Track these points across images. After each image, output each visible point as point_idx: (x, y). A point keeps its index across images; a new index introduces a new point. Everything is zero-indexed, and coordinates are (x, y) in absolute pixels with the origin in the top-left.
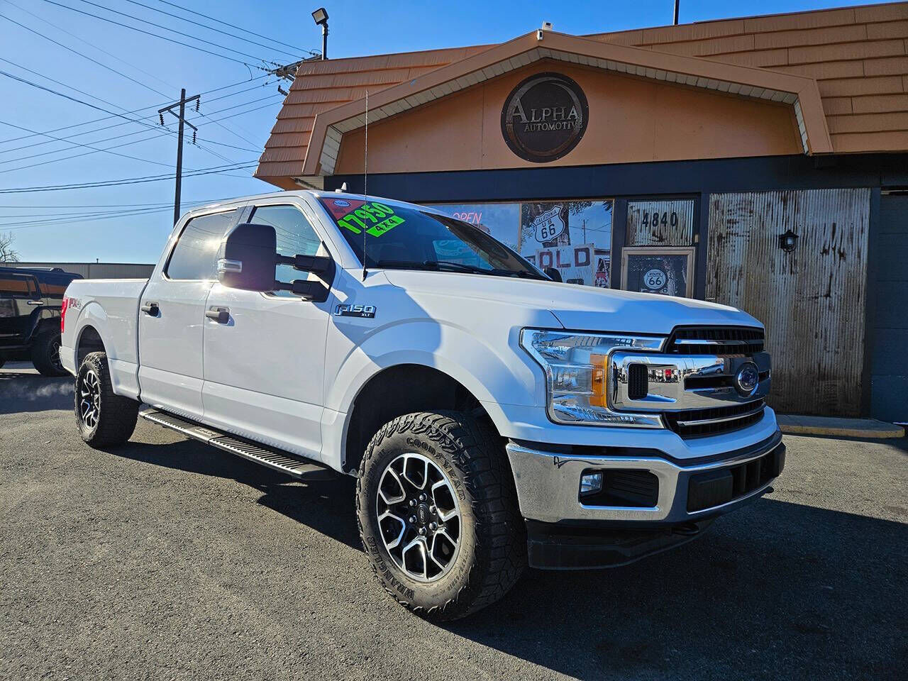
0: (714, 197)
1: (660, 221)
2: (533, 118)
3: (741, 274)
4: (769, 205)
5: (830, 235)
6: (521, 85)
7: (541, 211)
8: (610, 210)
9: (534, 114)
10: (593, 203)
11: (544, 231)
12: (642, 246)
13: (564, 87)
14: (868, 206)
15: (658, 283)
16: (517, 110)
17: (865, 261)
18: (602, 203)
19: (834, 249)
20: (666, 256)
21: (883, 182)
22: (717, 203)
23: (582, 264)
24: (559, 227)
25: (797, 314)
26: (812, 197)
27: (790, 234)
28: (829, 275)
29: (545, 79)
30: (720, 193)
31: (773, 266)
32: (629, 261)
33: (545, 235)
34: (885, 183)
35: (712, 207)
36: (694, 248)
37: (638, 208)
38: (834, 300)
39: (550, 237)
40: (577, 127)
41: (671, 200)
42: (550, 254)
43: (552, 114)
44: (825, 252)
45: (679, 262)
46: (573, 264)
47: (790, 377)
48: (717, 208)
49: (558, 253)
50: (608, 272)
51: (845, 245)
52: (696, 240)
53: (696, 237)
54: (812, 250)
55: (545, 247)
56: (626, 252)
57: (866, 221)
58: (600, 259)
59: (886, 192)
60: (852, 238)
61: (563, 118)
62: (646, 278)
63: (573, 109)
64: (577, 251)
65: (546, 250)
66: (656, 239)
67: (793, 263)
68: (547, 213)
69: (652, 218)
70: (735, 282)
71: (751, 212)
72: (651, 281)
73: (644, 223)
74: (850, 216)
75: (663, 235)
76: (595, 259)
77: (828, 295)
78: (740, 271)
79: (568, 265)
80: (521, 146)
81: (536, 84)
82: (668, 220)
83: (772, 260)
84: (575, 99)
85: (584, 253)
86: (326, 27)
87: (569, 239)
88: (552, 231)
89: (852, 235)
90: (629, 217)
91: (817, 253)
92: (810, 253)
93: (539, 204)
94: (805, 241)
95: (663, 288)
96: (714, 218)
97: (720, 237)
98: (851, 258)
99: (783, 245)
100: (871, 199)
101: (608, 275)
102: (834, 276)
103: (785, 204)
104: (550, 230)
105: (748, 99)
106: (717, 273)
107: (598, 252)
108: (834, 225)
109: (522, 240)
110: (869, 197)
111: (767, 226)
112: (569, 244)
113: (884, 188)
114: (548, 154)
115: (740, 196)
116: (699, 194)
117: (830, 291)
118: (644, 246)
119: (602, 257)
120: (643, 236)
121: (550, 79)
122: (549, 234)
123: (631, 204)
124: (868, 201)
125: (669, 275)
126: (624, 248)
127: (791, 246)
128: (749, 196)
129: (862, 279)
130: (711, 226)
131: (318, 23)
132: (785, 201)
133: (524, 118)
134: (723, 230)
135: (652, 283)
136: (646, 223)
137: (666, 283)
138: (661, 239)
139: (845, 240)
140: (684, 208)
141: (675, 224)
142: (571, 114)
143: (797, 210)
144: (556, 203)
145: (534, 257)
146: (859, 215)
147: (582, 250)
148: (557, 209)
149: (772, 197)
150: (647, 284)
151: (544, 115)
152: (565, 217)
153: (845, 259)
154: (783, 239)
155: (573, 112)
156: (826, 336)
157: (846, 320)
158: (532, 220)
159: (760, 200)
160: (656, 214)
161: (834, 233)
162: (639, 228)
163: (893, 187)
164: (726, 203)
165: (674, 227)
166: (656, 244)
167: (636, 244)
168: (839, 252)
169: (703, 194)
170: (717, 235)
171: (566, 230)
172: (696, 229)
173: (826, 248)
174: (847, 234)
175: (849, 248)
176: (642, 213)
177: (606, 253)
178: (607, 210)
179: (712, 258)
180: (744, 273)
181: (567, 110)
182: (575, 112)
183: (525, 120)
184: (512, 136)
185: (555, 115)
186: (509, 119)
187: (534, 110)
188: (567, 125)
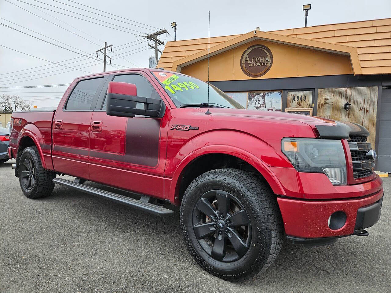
0: (320, 90)
1: (299, 99)
2: (252, 62)
4: (340, 93)
5: (363, 104)
6: (248, 49)
7: (255, 95)
9: (252, 60)
10: (274, 92)
11: (256, 102)
13: (264, 50)
14: (377, 93)
16: (246, 58)
17: (376, 113)
18: (278, 92)
19: (364, 109)
20: (302, 112)
21: (383, 84)
22: (321, 92)
24: (262, 100)
26: (356, 90)
27: (348, 104)
29: (257, 47)
30: (322, 88)
31: (342, 115)
33: (256, 104)
35: (319, 93)
36: (312, 109)
37: (291, 94)
39: (258, 105)
40: (269, 64)
41: (304, 91)
43: (259, 60)
44: (361, 110)
48: (321, 94)
51: (368, 107)
52: (313, 106)
53: (313, 104)
54: (356, 109)
55: (256, 108)
57: (377, 99)
59: (384, 88)
60: (371, 105)
61: (263, 61)
64: (268, 110)
66: (298, 105)
67: (349, 114)
68: (257, 96)
69: (297, 98)
71: (333, 95)
73: (293, 99)
74: (370, 97)
75: (301, 104)
78: (329, 117)
80: (248, 72)
81: (253, 48)
82: (303, 98)
83: (341, 113)
84: (268, 54)
86: (175, 28)
87: (265, 106)
88: (259, 103)
90: (288, 97)
91: (358, 110)
92: (355, 111)
93: (254, 93)
94: (353, 106)
96: (320, 99)
97: (322, 105)
98: (371, 112)
99: (345, 108)
100: (378, 91)
102: (364, 119)
107: (276, 110)
108: (364, 100)
109: (248, 106)
110: (377, 90)
111: (340, 100)
113: (383, 86)
114: (258, 74)
115: (330, 90)
116: (314, 89)
118: (294, 108)
120: (293, 104)
121: (259, 47)
122: (258, 104)
123: (289, 92)
124: (377, 91)
126: (286, 109)
127: (348, 108)
128: (333, 89)
129: (375, 120)
130: (319, 100)
131: (173, 27)
132: (346, 91)
134: (323, 102)
136: (295, 99)
138: (300, 106)
139: (368, 105)
140: (309, 94)
141: (305, 100)
142: (266, 60)
143: (351, 95)
144: (260, 92)
146: (374, 97)
147: (270, 109)
148: (261, 94)
149: (341, 90)
151: (256, 60)
152: (264, 97)
153: (368, 113)
154: (345, 105)
158: (252, 99)
159: (337, 91)
160: (298, 96)
161: (364, 103)
162: (291, 101)
163: (386, 86)
164: (324, 93)
165: (305, 101)
166: (298, 107)
167: (291, 107)
168: (366, 110)
169: (315, 89)
170: (321, 104)
171: (264, 102)
172: (313, 102)
173: (361, 108)
174: (369, 103)
175: (370, 109)
176: (293, 96)
177: (279, 110)
178: (280, 95)
179: (319, 112)
180: (331, 118)
181: (265, 58)
182: (268, 59)
183: (249, 62)
184: (244, 68)
185: (260, 60)
186: (243, 62)
187: (252, 58)
188: (265, 64)
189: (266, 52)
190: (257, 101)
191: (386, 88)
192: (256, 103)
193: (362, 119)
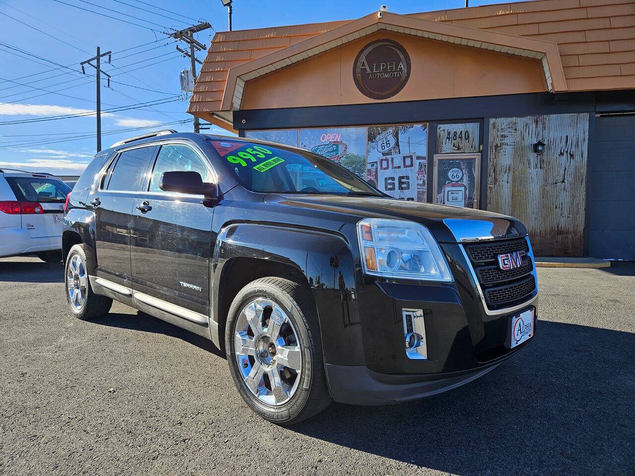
0: (492, 121)
1: (458, 137)
2: (374, 70)
3: (509, 170)
4: (526, 125)
5: (564, 143)
6: (366, 47)
7: (380, 132)
8: (426, 130)
9: (375, 67)
10: (414, 125)
11: (383, 145)
12: (447, 153)
13: (394, 49)
14: (588, 124)
15: (457, 177)
16: (363, 65)
17: (586, 159)
18: (420, 125)
19: (567, 152)
20: (462, 160)
21: (597, 109)
22: (494, 124)
23: (408, 166)
24: (393, 142)
25: (544, 194)
26: (553, 119)
27: (540, 143)
29: (382, 44)
30: (496, 117)
31: (529, 164)
32: (438, 163)
34: (598, 109)
35: (491, 127)
36: (480, 154)
37: (444, 129)
38: (567, 184)
39: (387, 149)
40: (404, 76)
41: (465, 123)
42: (387, 160)
43: (387, 67)
44: (562, 154)
45: (470, 163)
46: (402, 166)
47: (540, 233)
48: (494, 127)
49: (392, 159)
50: (425, 171)
51: (574, 149)
52: (481, 149)
53: (481, 146)
54: (553, 153)
55: (383, 155)
56: (437, 158)
57: (587, 134)
58: (420, 163)
59: (598, 115)
60: (578, 145)
61: (394, 70)
62: (450, 174)
63: (401, 63)
64: (404, 158)
65: (384, 157)
66: (456, 148)
67: (542, 161)
68: (384, 133)
69: (453, 135)
70: (506, 175)
71: (516, 130)
72: (452, 176)
73: (447, 138)
74: (577, 131)
76: (416, 163)
77: (563, 181)
78: (509, 168)
79: (399, 167)
80: (367, 88)
81: (375, 47)
82: (463, 136)
83: (529, 160)
84: (402, 56)
85: (409, 159)
86: (231, 8)
87: (399, 150)
88: (388, 145)
89: (578, 143)
90: (438, 134)
91: (557, 155)
92: (552, 155)
93: (379, 127)
94: (549, 147)
95: (460, 180)
96: (492, 135)
97: (496, 147)
98: (577, 157)
99: (536, 151)
101: (425, 173)
102: (567, 169)
103: (537, 124)
104: (387, 144)
105: (513, 56)
106: (494, 170)
107: (418, 158)
108: (567, 137)
109: (368, 152)
110: (588, 119)
111: (526, 138)
112: (400, 153)
113: (597, 113)
114: (384, 94)
115: (509, 120)
116: (483, 118)
117: (564, 179)
119: (421, 161)
120: (447, 146)
121: (385, 43)
122: (386, 147)
123: (439, 126)
124: (588, 121)
125: (464, 171)
126: (435, 155)
127: (541, 151)
128: (514, 119)
129: (584, 171)
130: (491, 139)
131: (225, 5)
132: (537, 122)
133: (368, 69)
134: (498, 142)
135: (453, 177)
136: (449, 138)
137: (462, 177)
138: (459, 149)
139: (573, 146)
140: (473, 128)
141: (467, 138)
142: (399, 67)
143: (544, 128)
144: (390, 127)
145: (376, 162)
146: (582, 130)
147: (407, 157)
148: (391, 130)
149: (529, 119)
150: (451, 178)
151: (381, 67)
152: (396, 136)
153: (573, 158)
154: (535, 146)
155: (401, 66)
156: (562, 207)
157: (574, 197)
158: (375, 139)
159: (520, 121)
160: (456, 132)
161: (567, 142)
162: (444, 141)
163: (602, 112)
164: (501, 123)
165: (467, 141)
166: (455, 151)
167: (443, 152)
168: (570, 154)
169: (485, 119)
170: (494, 144)
171: (397, 144)
172: (481, 142)
173: (562, 151)
174: (574, 143)
175: (576, 151)
176: (446, 131)
177: (424, 158)
178: (424, 130)
179: (492, 160)
180: (512, 169)
182: (402, 66)
183: (369, 71)
184: (361, 82)
185: (389, 68)
186: (358, 70)
187: (375, 65)
188: (397, 74)
189: (399, 52)
190: (385, 142)
192: (382, 147)
193: (563, 169)
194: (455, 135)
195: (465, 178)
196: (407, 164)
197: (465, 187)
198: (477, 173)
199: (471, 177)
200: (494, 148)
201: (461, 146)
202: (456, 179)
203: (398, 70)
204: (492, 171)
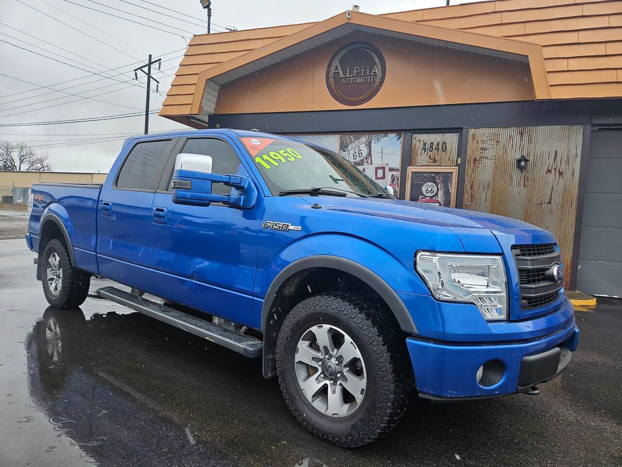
0: (472, 131)
1: (434, 148)
2: (348, 75)
3: (488, 187)
4: (510, 137)
5: (553, 159)
6: (339, 51)
7: (353, 140)
8: (400, 140)
9: (348, 71)
10: (389, 135)
11: (355, 154)
12: (421, 166)
14: (582, 138)
15: (432, 192)
16: (337, 68)
17: (578, 179)
18: (395, 135)
19: (555, 169)
20: (438, 173)
21: (593, 121)
22: (474, 135)
23: (380, 179)
24: (365, 151)
25: (527, 216)
26: (541, 131)
27: (524, 158)
28: (551, 188)
29: (357, 46)
30: (476, 128)
31: (512, 180)
32: (412, 176)
34: (595, 121)
35: (470, 138)
36: (457, 168)
37: (420, 139)
38: (554, 205)
39: (358, 159)
40: (378, 80)
41: (442, 133)
44: (549, 171)
45: (447, 177)
48: (474, 139)
49: (364, 170)
50: (398, 184)
51: (563, 166)
52: (459, 162)
53: (459, 159)
54: (539, 170)
56: (410, 169)
57: (580, 150)
58: (392, 175)
59: (595, 128)
60: (569, 162)
61: (368, 74)
62: (424, 189)
63: (375, 68)
64: (377, 169)
66: (431, 161)
67: (526, 178)
68: (357, 142)
69: (429, 146)
70: (485, 192)
71: (497, 142)
73: (423, 149)
74: (568, 147)
75: (436, 157)
76: (389, 175)
77: (550, 203)
78: (489, 184)
80: (339, 94)
81: (350, 49)
82: (440, 147)
83: (511, 177)
84: (377, 60)
85: (382, 171)
86: (209, 10)
87: (371, 160)
88: (360, 155)
89: (568, 159)
90: (413, 145)
91: (543, 172)
92: (538, 172)
93: (352, 135)
94: (535, 164)
95: (435, 195)
96: (471, 145)
97: (475, 160)
98: (568, 176)
99: (519, 167)
100: (583, 134)
101: (398, 186)
102: (555, 189)
103: (522, 136)
104: (359, 154)
106: (472, 185)
107: (391, 170)
108: (556, 152)
110: (582, 132)
111: (509, 152)
112: (372, 164)
113: (593, 125)
114: (357, 100)
115: (491, 131)
116: (462, 129)
117: (551, 200)
118: (423, 166)
119: (394, 173)
120: (422, 158)
121: (360, 46)
122: (358, 156)
123: (415, 136)
124: (582, 135)
125: (439, 186)
126: (409, 167)
127: (524, 167)
128: (496, 130)
129: (575, 191)
130: (469, 152)
131: (204, 8)
132: (522, 134)
133: (341, 73)
134: (477, 155)
135: (428, 192)
136: (425, 149)
137: (437, 192)
138: (435, 161)
139: (563, 163)
140: (452, 139)
141: (444, 149)
142: (373, 71)
143: (530, 141)
144: (363, 135)
146: (574, 144)
147: (380, 168)
148: (363, 139)
149: (513, 131)
150: (425, 193)
151: (355, 71)
152: (369, 144)
153: (563, 177)
154: (519, 161)
155: (375, 70)
157: (561, 221)
158: (347, 148)
159: (505, 133)
160: (432, 143)
161: (555, 157)
162: (419, 152)
163: (600, 125)
164: (480, 135)
165: (444, 153)
166: (431, 164)
167: (417, 164)
168: (559, 172)
169: (464, 129)
170: (473, 158)
171: (370, 154)
172: (459, 155)
173: (550, 168)
174: (565, 159)
175: (566, 169)
176: (422, 142)
177: (397, 170)
178: (398, 140)
179: (469, 175)
180: (491, 185)
181: (371, 69)
182: (377, 70)
183: (342, 75)
184: (333, 87)
185: (362, 72)
186: (331, 74)
187: (348, 68)
188: (370, 79)
189: (374, 55)
190: (357, 152)
191: (600, 129)
192: (354, 156)
193: (550, 188)
194: (432, 147)
195: (440, 193)
196: (378, 176)
197: (440, 203)
198: (453, 189)
199: (447, 193)
200: (472, 161)
201: (437, 158)
202: (430, 195)
203: (372, 74)
204: (469, 187)
